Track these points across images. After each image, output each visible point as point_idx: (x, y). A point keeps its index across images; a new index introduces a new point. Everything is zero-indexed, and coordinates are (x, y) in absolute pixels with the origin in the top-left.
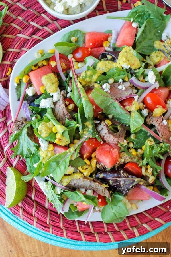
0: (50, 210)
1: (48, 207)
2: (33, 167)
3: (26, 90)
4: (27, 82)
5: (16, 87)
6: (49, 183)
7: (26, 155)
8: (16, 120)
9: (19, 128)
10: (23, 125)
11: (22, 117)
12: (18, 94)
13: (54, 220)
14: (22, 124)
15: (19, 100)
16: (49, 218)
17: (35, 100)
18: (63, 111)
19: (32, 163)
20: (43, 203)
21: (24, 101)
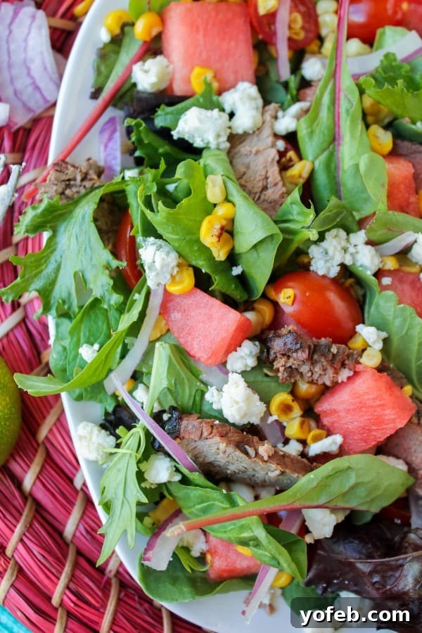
0: (79, 553)
1: (74, 535)
2: (78, 353)
3: (137, 68)
4: (148, 39)
5: (101, 46)
6: (134, 430)
7: (64, 302)
8: (63, 161)
9: (68, 192)
10: (88, 184)
11: (89, 159)
12: (98, 72)
13: (82, 591)
14: (83, 180)
15: (95, 95)
16: (67, 580)
17: (163, 106)
18: (267, 172)
19: (75, 339)
20: (60, 517)
21: (115, 106)
